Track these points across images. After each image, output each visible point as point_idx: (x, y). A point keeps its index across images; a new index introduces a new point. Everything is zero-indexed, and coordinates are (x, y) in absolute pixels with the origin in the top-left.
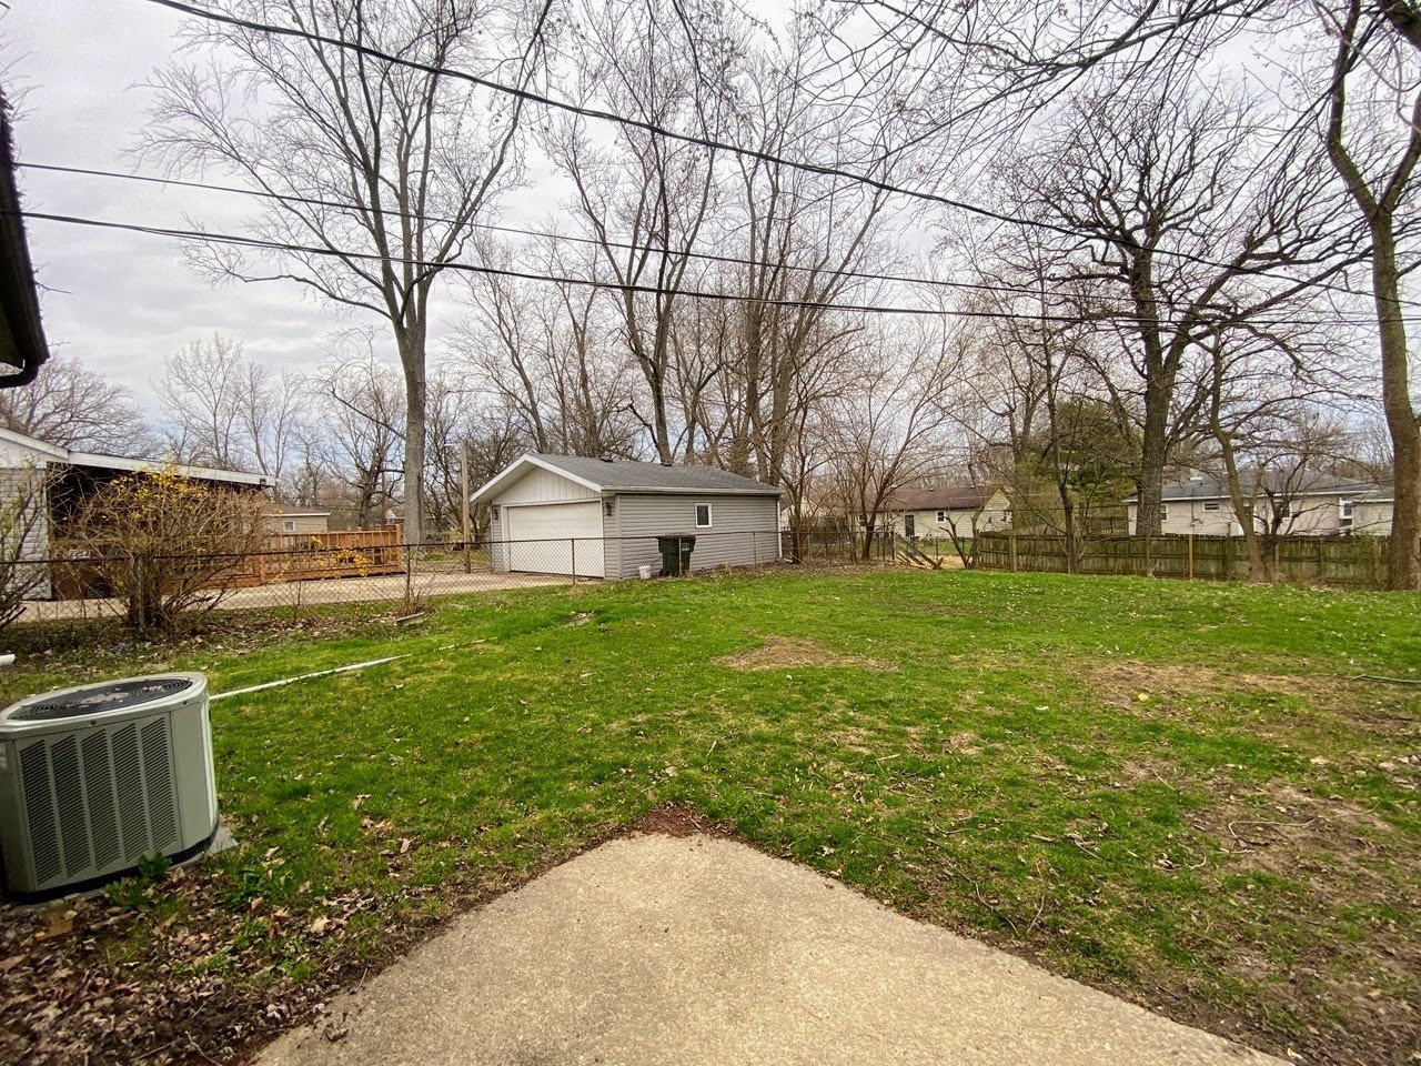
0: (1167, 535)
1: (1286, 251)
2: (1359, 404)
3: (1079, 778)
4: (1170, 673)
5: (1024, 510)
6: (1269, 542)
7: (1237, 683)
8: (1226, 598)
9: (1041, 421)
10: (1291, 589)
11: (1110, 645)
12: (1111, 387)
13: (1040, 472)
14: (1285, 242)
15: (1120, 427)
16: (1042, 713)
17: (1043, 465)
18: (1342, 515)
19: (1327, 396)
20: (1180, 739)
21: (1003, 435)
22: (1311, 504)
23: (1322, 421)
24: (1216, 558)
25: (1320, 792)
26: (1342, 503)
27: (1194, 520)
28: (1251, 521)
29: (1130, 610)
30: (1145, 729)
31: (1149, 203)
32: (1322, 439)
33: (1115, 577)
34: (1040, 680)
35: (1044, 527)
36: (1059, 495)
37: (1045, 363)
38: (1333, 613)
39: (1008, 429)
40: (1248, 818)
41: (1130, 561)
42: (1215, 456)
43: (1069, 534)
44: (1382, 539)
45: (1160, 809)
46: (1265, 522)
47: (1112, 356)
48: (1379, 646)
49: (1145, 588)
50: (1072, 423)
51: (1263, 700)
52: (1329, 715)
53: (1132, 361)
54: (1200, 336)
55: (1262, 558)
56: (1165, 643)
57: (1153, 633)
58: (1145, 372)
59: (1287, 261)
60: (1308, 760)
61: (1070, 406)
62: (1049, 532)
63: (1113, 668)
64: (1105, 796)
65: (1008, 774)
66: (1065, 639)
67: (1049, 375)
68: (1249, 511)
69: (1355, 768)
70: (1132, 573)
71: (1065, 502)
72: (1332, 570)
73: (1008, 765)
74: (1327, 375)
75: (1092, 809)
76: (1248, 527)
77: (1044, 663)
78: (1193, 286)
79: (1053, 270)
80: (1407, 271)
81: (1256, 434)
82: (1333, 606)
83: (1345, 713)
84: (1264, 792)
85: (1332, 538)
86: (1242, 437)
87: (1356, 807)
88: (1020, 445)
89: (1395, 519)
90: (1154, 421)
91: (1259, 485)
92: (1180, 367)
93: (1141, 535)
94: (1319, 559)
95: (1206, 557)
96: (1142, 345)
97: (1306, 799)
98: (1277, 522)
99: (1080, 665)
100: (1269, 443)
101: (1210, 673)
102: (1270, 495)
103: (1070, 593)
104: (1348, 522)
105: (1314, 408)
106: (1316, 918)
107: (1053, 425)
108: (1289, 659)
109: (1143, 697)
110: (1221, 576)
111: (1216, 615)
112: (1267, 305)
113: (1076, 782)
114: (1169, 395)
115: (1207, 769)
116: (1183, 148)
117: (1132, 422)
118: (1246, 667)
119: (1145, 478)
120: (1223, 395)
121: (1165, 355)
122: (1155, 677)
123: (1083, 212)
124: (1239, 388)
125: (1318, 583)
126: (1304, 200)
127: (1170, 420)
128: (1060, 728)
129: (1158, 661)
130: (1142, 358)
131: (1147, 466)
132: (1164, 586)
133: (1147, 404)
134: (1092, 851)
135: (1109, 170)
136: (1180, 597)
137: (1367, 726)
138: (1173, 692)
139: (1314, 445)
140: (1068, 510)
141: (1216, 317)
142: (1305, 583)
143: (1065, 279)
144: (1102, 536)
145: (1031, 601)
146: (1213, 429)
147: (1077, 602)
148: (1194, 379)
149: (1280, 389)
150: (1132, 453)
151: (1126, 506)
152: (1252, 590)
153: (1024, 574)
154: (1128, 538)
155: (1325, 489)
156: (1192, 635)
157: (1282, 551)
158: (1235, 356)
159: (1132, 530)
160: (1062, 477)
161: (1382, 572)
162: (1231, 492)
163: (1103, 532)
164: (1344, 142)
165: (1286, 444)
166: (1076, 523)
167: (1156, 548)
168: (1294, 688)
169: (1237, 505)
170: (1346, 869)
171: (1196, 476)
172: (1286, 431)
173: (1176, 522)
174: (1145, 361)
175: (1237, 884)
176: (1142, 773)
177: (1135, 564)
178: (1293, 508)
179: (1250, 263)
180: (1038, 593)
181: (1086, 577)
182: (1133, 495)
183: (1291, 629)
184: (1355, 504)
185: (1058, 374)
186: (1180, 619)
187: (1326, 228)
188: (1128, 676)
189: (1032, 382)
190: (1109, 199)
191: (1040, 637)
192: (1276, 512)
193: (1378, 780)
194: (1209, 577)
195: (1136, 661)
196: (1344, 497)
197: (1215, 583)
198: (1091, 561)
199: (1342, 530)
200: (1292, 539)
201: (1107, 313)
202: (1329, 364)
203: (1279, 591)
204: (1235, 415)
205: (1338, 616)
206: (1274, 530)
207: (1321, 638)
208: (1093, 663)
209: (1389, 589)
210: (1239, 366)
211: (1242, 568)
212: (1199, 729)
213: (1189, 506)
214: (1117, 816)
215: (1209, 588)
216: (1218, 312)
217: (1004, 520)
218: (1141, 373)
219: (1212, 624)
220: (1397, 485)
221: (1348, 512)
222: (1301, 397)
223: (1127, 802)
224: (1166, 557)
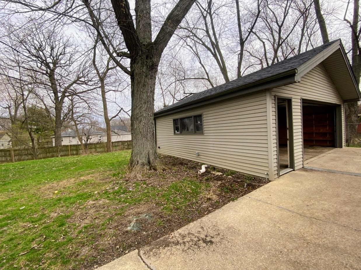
0: (63, 145)
1: (86, 82)
2: (100, 116)
3: (36, 226)
4: (64, 183)
5: (16, 141)
6: (86, 145)
7: (80, 180)
8: (77, 160)
9: (21, 112)
10: (91, 155)
11: (46, 179)
12: (45, 105)
13: (21, 128)
14: (86, 80)
15: (48, 116)
16: (22, 210)
17: (23, 126)
18: (99, 139)
19: (95, 114)
20: (66, 200)
21: (6, 115)
22: (93, 137)
23: (94, 119)
24: (75, 150)
25: (97, 199)
26: (99, 136)
27: (70, 141)
28: (82, 141)
29: (53, 168)
30: (57, 201)
31: (53, 58)
32: (95, 123)
33: (49, 159)
34: (22, 198)
35: (24, 146)
36: (29, 136)
37: (21, 93)
38: (98, 159)
39: (8, 113)
40: (82, 213)
41: (53, 153)
42: (74, 125)
43: (33, 148)
44: (106, 143)
45: (61, 223)
46: (85, 141)
47: (45, 96)
48: (106, 164)
49: (58, 160)
50: (33, 114)
51: (85, 182)
52: (98, 181)
53: (51, 99)
54: (68, 96)
55: (85, 149)
56: (62, 175)
57: (60, 172)
58: (55, 102)
59: (86, 84)
60: (94, 193)
61: (31, 108)
62: (26, 147)
63: (47, 186)
64: (45, 228)
65: (9, 237)
66: (31, 181)
67: (23, 97)
68: (81, 138)
69: (103, 191)
70: (54, 157)
71: (31, 137)
72: (98, 150)
73: (9, 234)
74: (94, 110)
75: (41, 234)
76: (81, 142)
77: (24, 192)
78: (65, 83)
79: (23, 65)
80: (107, 92)
81: (82, 121)
82: (98, 157)
83: (100, 180)
84: (85, 205)
85: (97, 143)
86: (79, 121)
87: (103, 200)
88: (13, 119)
89: (107, 139)
90: (58, 115)
91: (83, 132)
92: (64, 102)
93: (56, 146)
94: (95, 148)
95: (73, 150)
96: (53, 94)
97: (94, 202)
98: (87, 141)
99: (37, 188)
100: (84, 123)
101: (73, 179)
102: (86, 135)
103: (34, 166)
104: (100, 140)
105: (93, 116)
106: (97, 229)
107: (25, 113)
108: (90, 171)
109: (56, 192)
110: (77, 154)
111: (74, 164)
112: (82, 92)
113: (35, 227)
114: (62, 109)
115: (73, 205)
116: (62, 48)
117: (52, 115)
118: (82, 176)
119: (56, 130)
120: (74, 111)
121: (60, 98)
122: (60, 185)
123: (34, 51)
124: (78, 110)
125: (96, 153)
126: (89, 72)
127: (62, 115)
128: (29, 212)
129: (61, 180)
130: (54, 98)
131: (57, 127)
132: (63, 159)
133: (56, 111)
134: (41, 247)
135: (42, 44)
136: (67, 161)
137: (104, 181)
138: (64, 188)
139: (93, 124)
140: (33, 140)
141: (72, 92)
142: (93, 153)
143: (28, 69)
144: (45, 147)
145: (19, 172)
146: (72, 119)
147: (36, 168)
148: (67, 106)
149: (86, 111)
150: (52, 124)
151: (52, 138)
152: (83, 157)
153: (17, 163)
154: (52, 147)
155: (95, 133)
156: (69, 171)
157: (89, 147)
158: (76, 102)
159: (54, 145)
160: (30, 130)
161: (106, 149)
162: (77, 134)
163: (45, 146)
164: (96, 63)
165: (88, 123)
166: (35, 144)
167: (61, 149)
168: (91, 177)
169: (79, 137)
170: (102, 214)
171: (70, 130)
172: (87, 121)
173: (66, 142)
174: (54, 99)
175: (80, 232)
176: (56, 214)
177: (55, 154)
178: (90, 137)
179: (78, 82)
180: (22, 168)
181: (40, 160)
182: (53, 135)
183: (91, 164)
184: (101, 136)
185: (27, 97)
186: (66, 167)
187: (93, 80)
188: (52, 187)
189: (17, 99)
190: (42, 51)
191: (22, 183)
192: (87, 138)
193: (106, 192)
194: (74, 155)
195: (55, 182)
196: (99, 135)
197: (75, 156)
198: (41, 155)
199: (99, 141)
200: (91, 144)
201: (42, 83)
202: (94, 107)
203: (88, 156)
204: (77, 116)
205: (99, 159)
206: (87, 142)
207: (96, 165)
208: (41, 186)
209: (107, 152)
210: (77, 105)
211: (81, 151)
212: (71, 195)
213: (68, 138)
214: (48, 231)
215: (74, 158)
216: (72, 91)
217: (9, 144)
218: (53, 102)
219: (74, 166)
220: (107, 132)
221: (100, 138)
222: (90, 114)
223: (51, 226)
224: (63, 151)
